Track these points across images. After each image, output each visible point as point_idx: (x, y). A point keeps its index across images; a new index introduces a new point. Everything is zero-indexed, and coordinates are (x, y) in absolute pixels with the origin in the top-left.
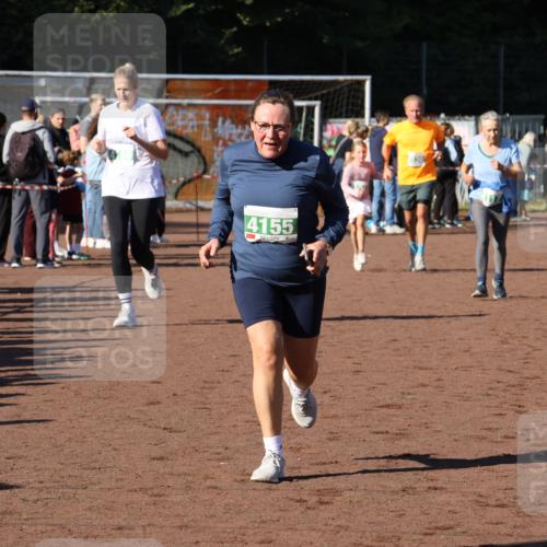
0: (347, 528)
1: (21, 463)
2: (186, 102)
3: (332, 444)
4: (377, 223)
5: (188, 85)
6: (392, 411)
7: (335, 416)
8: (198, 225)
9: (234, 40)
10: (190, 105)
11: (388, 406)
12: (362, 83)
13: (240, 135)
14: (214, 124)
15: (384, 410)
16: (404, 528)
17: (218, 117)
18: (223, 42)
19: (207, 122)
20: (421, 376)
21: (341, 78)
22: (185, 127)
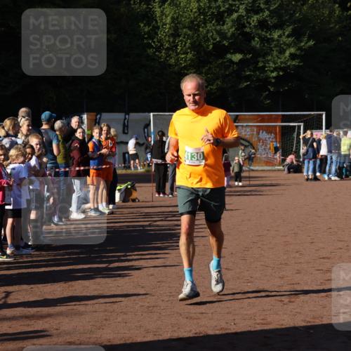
0: (300, 313)
1: (163, 284)
2: (245, 124)
3: (298, 275)
4: (328, 175)
5: (247, 117)
6: (325, 260)
7: (300, 263)
8: (250, 177)
9: (267, 98)
10: (247, 126)
11: (323, 258)
12: (322, 115)
13: (269, 138)
14: (258, 133)
15: (322, 260)
16: (325, 313)
17: (260, 130)
18: (262, 98)
19: (255, 133)
20: (340, 245)
21: (312, 113)
22: (245, 135)
